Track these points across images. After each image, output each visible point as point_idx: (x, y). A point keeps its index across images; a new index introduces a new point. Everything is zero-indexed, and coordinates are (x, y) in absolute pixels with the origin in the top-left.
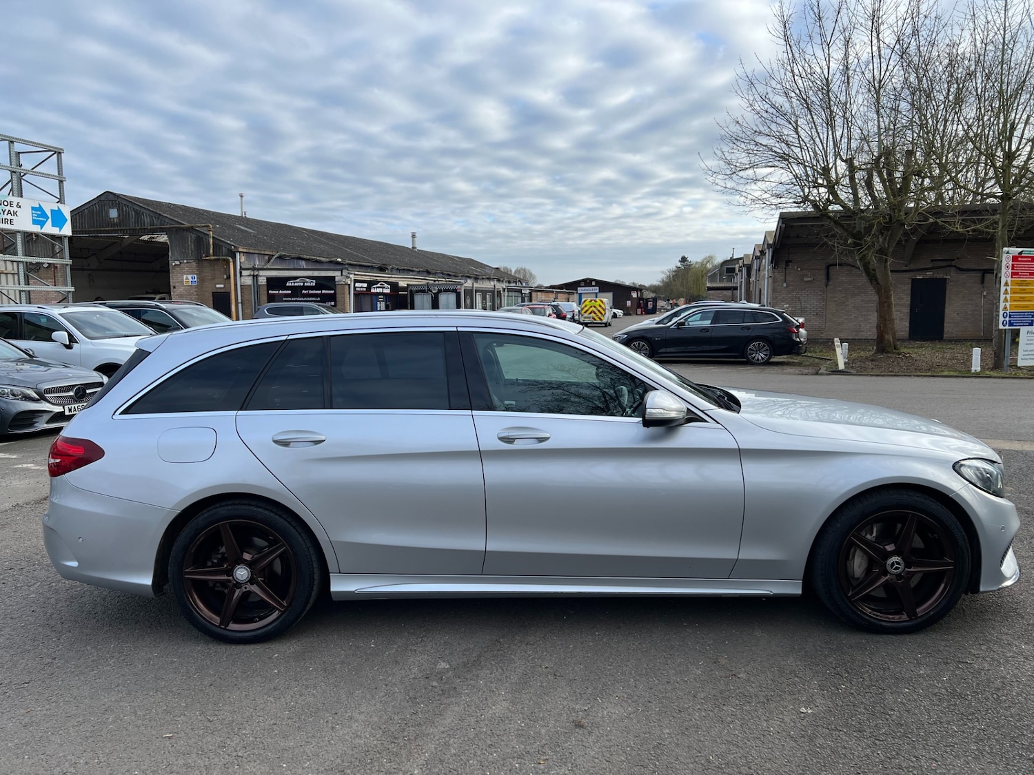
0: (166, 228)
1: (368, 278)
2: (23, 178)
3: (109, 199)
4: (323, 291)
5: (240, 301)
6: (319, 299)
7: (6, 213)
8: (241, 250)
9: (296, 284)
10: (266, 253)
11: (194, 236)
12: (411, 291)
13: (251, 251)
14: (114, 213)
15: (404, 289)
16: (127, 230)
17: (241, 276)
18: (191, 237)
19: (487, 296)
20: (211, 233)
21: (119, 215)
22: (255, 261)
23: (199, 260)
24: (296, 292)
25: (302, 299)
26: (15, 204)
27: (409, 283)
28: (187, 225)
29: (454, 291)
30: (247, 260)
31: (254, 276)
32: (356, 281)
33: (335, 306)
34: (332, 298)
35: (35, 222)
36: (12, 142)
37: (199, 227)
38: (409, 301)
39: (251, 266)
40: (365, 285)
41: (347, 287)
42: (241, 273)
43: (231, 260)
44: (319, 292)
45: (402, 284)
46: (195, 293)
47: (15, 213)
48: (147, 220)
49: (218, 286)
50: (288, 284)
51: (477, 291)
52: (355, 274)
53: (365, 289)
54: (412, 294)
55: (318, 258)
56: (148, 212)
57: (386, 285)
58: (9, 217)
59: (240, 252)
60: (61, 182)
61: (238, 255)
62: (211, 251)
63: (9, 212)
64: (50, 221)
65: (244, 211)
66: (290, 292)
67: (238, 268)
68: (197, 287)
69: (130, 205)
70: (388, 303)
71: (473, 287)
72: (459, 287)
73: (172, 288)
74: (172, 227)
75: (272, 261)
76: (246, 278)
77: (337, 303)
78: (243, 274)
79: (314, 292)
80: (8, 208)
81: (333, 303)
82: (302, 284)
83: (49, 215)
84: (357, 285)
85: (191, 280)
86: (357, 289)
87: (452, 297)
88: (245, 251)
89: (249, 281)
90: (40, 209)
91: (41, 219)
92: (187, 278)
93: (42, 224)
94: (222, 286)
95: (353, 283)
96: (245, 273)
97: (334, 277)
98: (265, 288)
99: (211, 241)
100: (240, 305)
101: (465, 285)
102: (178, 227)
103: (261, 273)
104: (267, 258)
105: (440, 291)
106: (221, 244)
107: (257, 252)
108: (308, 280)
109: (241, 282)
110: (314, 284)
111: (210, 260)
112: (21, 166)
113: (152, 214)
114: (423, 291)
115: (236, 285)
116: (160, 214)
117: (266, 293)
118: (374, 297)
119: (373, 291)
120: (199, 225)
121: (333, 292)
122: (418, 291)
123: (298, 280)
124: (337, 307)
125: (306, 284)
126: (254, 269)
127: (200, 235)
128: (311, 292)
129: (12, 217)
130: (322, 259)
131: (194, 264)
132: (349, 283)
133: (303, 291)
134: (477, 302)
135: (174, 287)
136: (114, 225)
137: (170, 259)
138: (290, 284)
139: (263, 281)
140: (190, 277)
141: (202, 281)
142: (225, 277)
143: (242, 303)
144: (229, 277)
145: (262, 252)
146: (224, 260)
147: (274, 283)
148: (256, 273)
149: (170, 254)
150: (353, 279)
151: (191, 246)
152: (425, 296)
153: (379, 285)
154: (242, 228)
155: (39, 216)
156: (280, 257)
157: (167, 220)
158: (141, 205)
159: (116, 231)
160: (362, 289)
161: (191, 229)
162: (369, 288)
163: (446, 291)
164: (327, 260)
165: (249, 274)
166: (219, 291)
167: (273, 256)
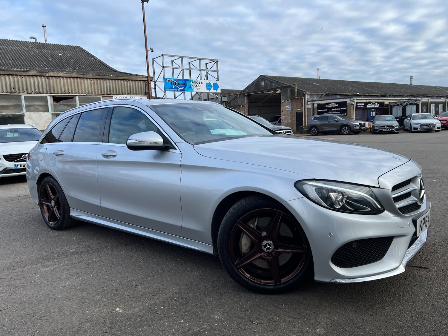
0: (280, 87)
1: (365, 101)
2: (208, 73)
3: (262, 78)
4: (341, 109)
5: (306, 115)
6: (339, 112)
7: (197, 86)
8: (307, 93)
9: (330, 106)
10: (320, 93)
11: (290, 89)
12: (391, 105)
13: (312, 93)
14: (263, 83)
15: (387, 105)
16: (267, 89)
17: (307, 104)
18: (289, 90)
19: (440, 106)
20: (296, 87)
21: (265, 84)
22: (314, 98)
23: (292, 99)
24: (330, 110)
25: (332, 113)
26: (200, 83)
27: (390, 102)
28: (288, 85)
29: (416, 104)
30: (310, 97)
31: (312, 104)
32: (357, 103)
33: (347, 115)
34: (345, 111)
35: (207, 89)
36: (200, 60)
37: (292, 85)
38: (390, 111)
39: (312, 100)
40: (363, 104)
41: (353, 106)
42: (307, 103)
43: (303, 98)
44: (339, 109)
45: (387, 102)
46: (290, 113)
47: (200, 86)
48: (274, 84)
49: (298, 109)
50: (326, 107)
51: (431, 103)
52: (357, 100)
53: (363, 106)
54: (391, 107)
55: (346, 94)
56: (274, 81)
57: (376, 104)
58: (198, 87)
59: (307, 94)
60: (218, 72)
61: (306, 95)
62: (296, 95)
63: (198, 86)
64: (213, 88)
65: (319, 76)
66: (327, 110)
67: (306, 101)
68: (290, 110)
69: (268, 79)
70: (377, 112)
71: (428, 101)
72: (418, 102)
73: (282, 112)
74: (282, 87)
75: (322, 97)
76: (309, 105)
77: (348, 114)
78: (308, 104)
79: (337, 109)
80: (198, 84)
81: (345, 114)
82: (332, 106)
83: (213, 85)
84: (358, 104)
85: (288, 108)
86: (358, 107)
87: (414, 107)
88: (309, 93)
89: (310, 106)
90: (209, 83)
91: (210, 87)
92: (287, 107)
93: (210, 89)
94: (300, 109)
95: (355, 104)
96: (309, 103)
97: (347, 101)
98: (317, 109)
99: (296, 90)
100: (306, 117)
101: (422, 100)
102: (284, 86)
103: (315, 102)
104: (320, 95)
105: (407, 105)
106: (300, 91)
107: (315, 93)
108: (335, 104)
109: (307, 107)
110: (337, 106)
111: (295, 99)
112: (207, 69)
113: (275, 82)
114: (398, 105)
115: (305, 108)
116: (278, 82)
117: (317, 111)
118: (369, 110)
119: (368, 107)
120: (292, 84)
121: (346, 109)
122: (394, 106)
123: (330, 104)
124: (348, 116)
125: (334, 106)
126: (312, 101)
127: (292, 88)
128: (336, 109)
129: (199, 88)
130: (349, 94)
131: (290, 101)
132: (354, 104)
133: (333, 109)
134: (432, 109)
135: (282, 111)
136: (263, 88)
137: (281, 100)
138: (327, 107)
139: (316, 106)
140: (288, 106)
141: (292, 108)
142: (301, 105)
143: (307, 116)
144: (302, 106)
145: (318, 93)
146: (301, 98)
147: (321, 106)
148: (313, 103)
149: (281, 98)
150: (355, 102)
151: (289, 93)
152: (399, 108)
153: (372, 104)
154: (314, 83)
155: (209, 86)
156: (327, 95)
157: (281, 84)
158: (272, 79)
159: (263, 91)
160: (361, 106)
161: (289, 86)
162: (365, 106)
163: (410, 104)
164: (352, 94)
165: (310, 103)
166: (299, 112)
167: (323, 94)
